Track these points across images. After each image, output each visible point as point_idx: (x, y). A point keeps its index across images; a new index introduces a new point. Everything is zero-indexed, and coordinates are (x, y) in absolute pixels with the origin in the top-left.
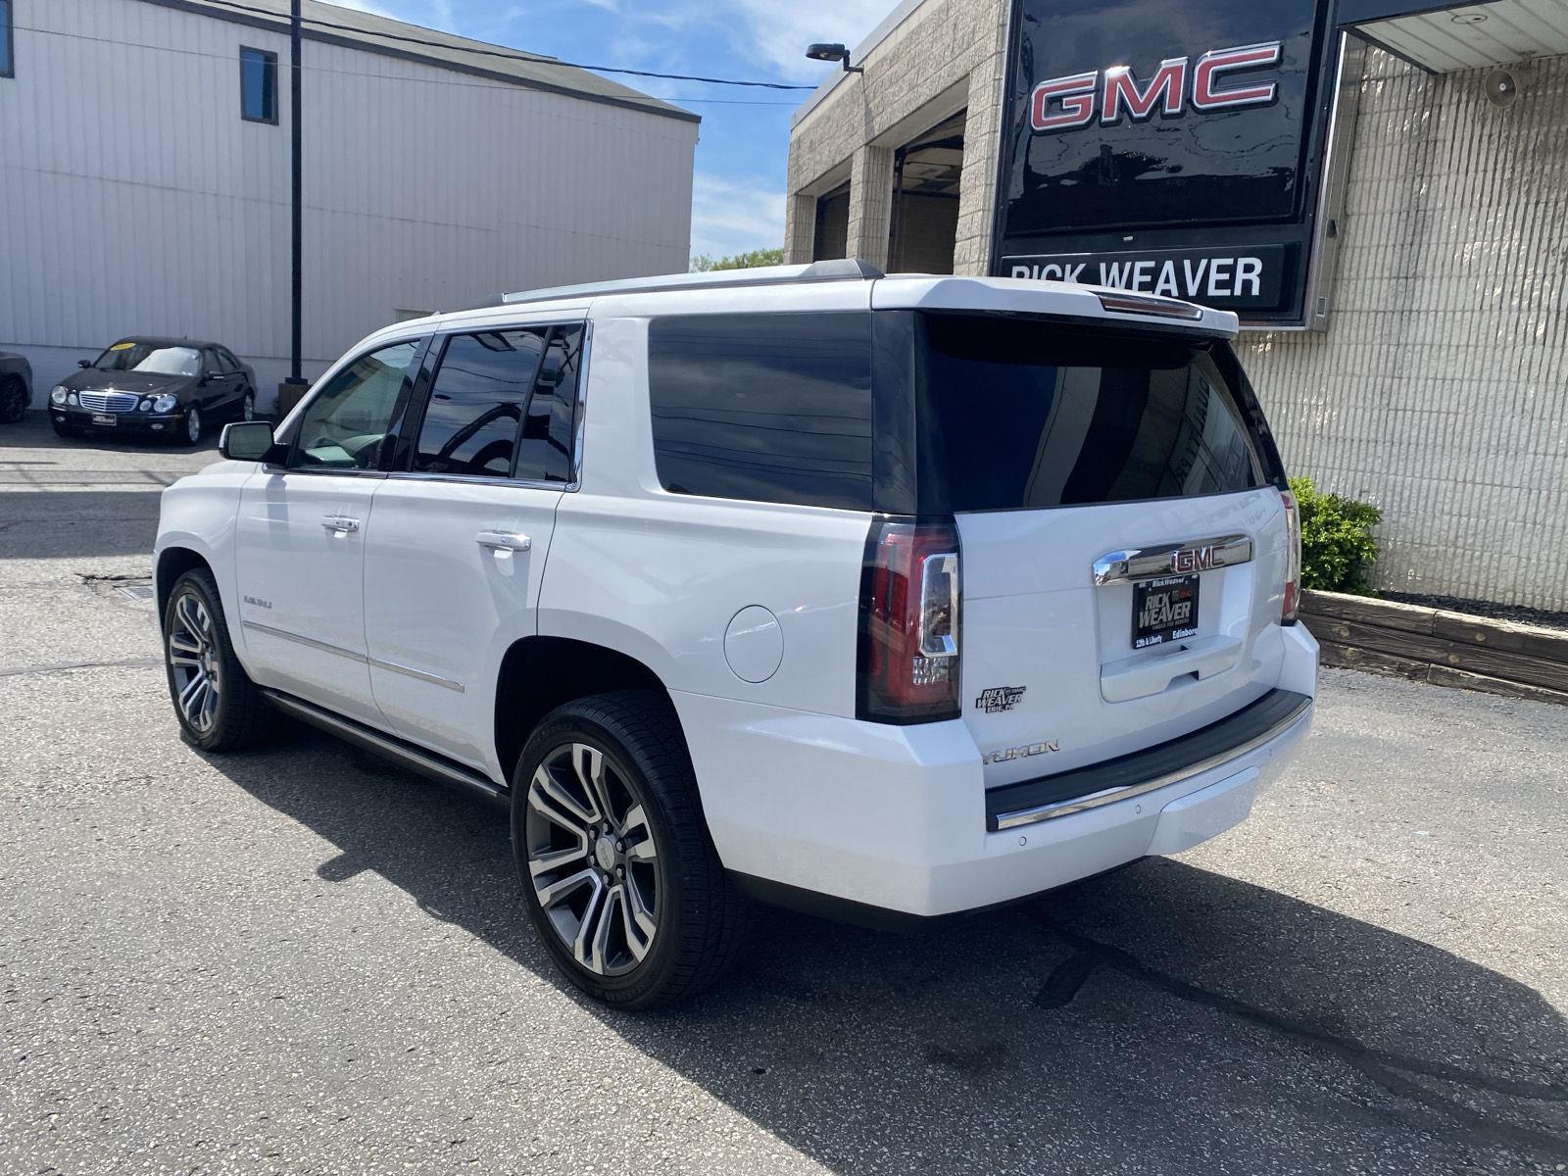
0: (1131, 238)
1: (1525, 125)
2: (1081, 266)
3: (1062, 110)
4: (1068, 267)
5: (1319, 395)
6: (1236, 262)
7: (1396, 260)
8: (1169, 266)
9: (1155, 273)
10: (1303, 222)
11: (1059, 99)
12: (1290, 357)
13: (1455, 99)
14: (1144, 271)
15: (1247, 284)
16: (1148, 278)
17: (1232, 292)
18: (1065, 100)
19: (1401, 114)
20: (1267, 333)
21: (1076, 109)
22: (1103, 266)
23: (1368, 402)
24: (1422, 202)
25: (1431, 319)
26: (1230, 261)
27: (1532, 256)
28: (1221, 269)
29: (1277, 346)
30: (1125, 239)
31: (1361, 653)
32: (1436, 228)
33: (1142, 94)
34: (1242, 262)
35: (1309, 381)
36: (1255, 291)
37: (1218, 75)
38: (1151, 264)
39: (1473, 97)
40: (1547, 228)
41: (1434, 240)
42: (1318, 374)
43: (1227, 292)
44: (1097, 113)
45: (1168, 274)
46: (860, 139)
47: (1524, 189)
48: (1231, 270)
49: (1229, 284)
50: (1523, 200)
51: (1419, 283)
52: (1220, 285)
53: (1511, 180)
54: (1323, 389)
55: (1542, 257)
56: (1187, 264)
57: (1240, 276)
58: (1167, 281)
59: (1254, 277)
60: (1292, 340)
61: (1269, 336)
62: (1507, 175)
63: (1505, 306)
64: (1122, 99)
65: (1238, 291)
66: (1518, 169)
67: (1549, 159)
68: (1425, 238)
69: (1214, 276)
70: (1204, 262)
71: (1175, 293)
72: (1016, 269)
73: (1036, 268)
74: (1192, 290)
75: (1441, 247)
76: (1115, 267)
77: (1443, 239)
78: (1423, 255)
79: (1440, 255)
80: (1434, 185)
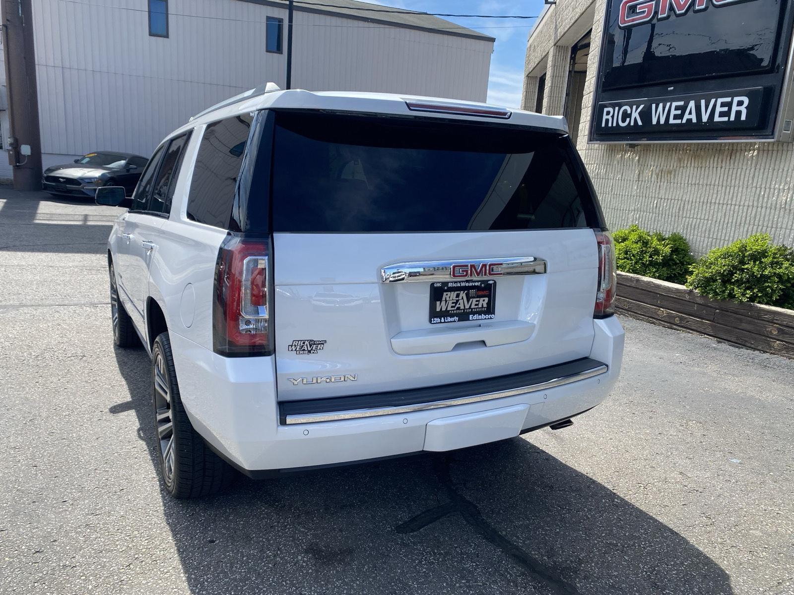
0: (672, 88)
2: (642, 106)
3: (637, 13)
4: (634, 107)
5: (786, 183)
6: (732, 100)
8: (692, 104)
9: (683, 109)
10: (778, 72)
11: (635, 6)
12: (769, 158)
14: (677, 108)
15: (738, 113)
16: (679, 112)
17: (729, 119)
18: (638, 6)
20: (755, 144)
21: (644, 12)
22: (654, 106)
26: (729, 99)
28: (723, 105)
29: (761, 153)
30: (669, 89)
31: (784, 345)
34: (736, 99)
35: (780, 175)
36: (743, 118)
38: (682, 103)
42: (786, 169)
43: (726, 119)
44: (656, 13)
45: (691, 108)
46: (552, 43)
48: (729, 105)
49: (728, 113)
52: (722, 114)
54: (788, 179)
56: (703, 102)
57: (735, 108)
58: (690, 113)
59: (743, 108)
60: (770, 148)
61: (756, 146)
65: (732, 118)
69: (719, 109)
70: (713, 101)
71: (694, 121)
72: (606, 110)
73: (617, 108)
74: (705, 118)
76: (661, 106)
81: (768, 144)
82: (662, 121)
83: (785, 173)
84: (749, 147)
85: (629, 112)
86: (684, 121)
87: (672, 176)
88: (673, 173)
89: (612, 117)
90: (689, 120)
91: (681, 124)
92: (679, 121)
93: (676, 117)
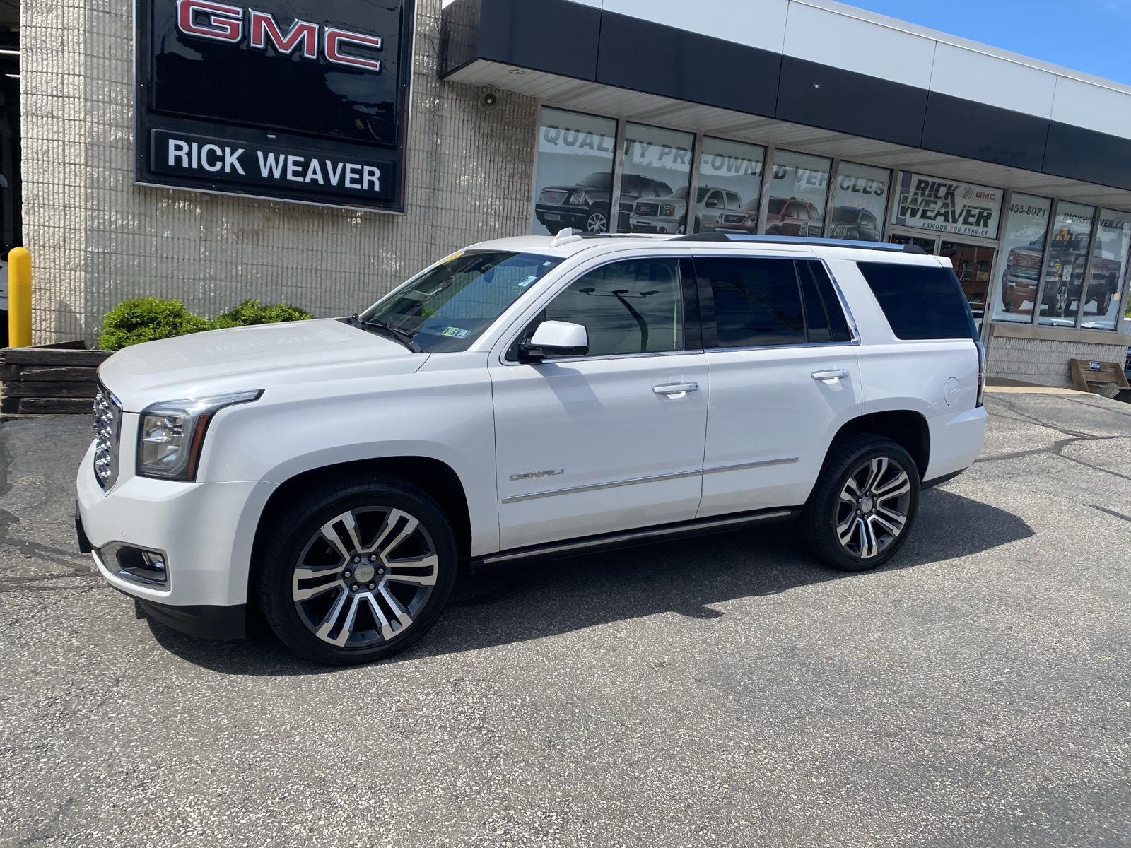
0: (273, 136)
1: (483, 120)
2: (240, 151)
3: (210, 24)
4: (228, 150)
5: (392, 251)
6: (362, 168)
7: (428, 179)
8: (315, 163)
9: (306, 166)
11: (208, 15)
12: (373, 227)
13: (450, 97)
14: (295, 163)
15: (371, 183)
16: (300, 169)
17: (362, 186)
18: (213, 18)
19: (424, 96)
20: (357, 211)
21: (227, 29)
22: (260, 154)
23: (420, 257)
24: (439, 149)
25: (448, 213)
26: (359, 167)
27: (491, 187)
28: (353, 171)
29: (364, 220)
30: (269, 136)
32: (446, 164)
33: (284, 37)
34: (367, 169)
35: (385, 243)
36: (377, 188)
37: (341, 43)
38: (301, 159)
39: (459, 98)
40: (495, 175)
41: (446, 171)
42: (390, 239)
43: (358, 186)
44: (246, 37)
45: (315, 169)
47: (485, 153)
48: (361, 172)
49: (360, 181)
50: (484, 158)
51: (440, 193)
52: (353, 181)
53: (478, 147)
54: (394, 249)
55: (495, 188)
56: (329, 163)
57: (366, 178)
58: (314, 172)
59: (375, 179)
60: (382, 219)
61: (358, 214)
62: (477, 144)
63: (481, 211)
64: (267, 34)
65: (366, 187)
66: (481, 142)
67: (494, 140)
68: (442, 169)
69: (349, 175)
70: (340, 165)
71: (321, 181)
72: (172, 143)
73: (195, 146)
74: (334, 182)
75: (450, 175)
76: (271, 156)
77: (450, 171)
78: (441, 178)
79: (450, 179)
80: (443, 141)
81: (370, 213)
82: (277, 175)
83: (390, 242)
84: (352, 215)
85: (219, 153)
86: (308, 180)
87: (261, 238)
88: (260, 234)
89: (187, 154)
90: (314, 181)
91: (304, 183)
92: (301, 179)
93: (295, 173)
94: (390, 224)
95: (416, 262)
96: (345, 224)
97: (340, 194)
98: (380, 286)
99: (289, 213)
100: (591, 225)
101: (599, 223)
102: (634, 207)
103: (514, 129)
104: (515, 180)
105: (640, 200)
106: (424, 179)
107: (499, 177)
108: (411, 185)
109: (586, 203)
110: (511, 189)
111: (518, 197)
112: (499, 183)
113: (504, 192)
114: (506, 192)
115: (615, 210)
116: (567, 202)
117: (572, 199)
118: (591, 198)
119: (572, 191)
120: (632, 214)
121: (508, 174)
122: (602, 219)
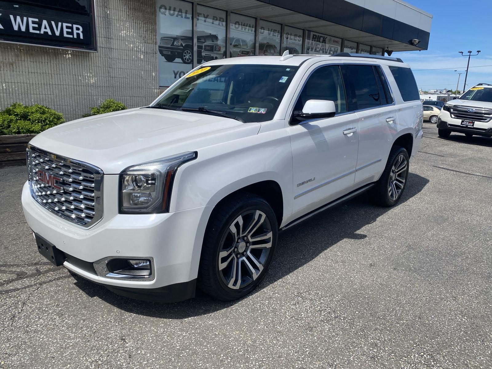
0: (17, 6)
5: (90, 73)
6: (72, 25)
7: (105, 32)
8: (45, 22)
9: (40, 25)
12: (78, 59)
14: (34, 22)
15: (78, 35)
16: (36, 26)
17: (73, 36)
22: (12, 17)
23: (105, 75)
24: (109, 16)
25: (117, 51)
26: (70, 25)
27: (137, 37)
28: (67, 27)
29: (73, 56)
30: (15, 6)
32: (113, 24)
34: (75, 26)
35: (86, 69)
36: (82, 37)
38: (37, 20)
41: (114, 28)
42: (88, 66)
43: (71, 36)
45: (45, 25)
47: (132, 18)
48: (71, 28)
49: (72, 33)
50: (132, 21)
51: (112, 40)
52: (68, 33)
53: (129, 15)
54: (91, 71)
56: (53, 23)
57: (75, 32)
58: (46, 28)
59: (80, 32)
60: (77, 54)
61: (69, 52)
63: (133, 50)
65: (75, 36)
66: (130, 12)
67: (136, 12)
68: (111, 27)
69: (65, 30)
70: (60, 24)
71: (50, 33)
74: (57, 33)
75: (116, 30)
76: (18, 18)
77: (116, 28)
78: (112, 32)
79: (116, 33)
80: (111, 11)
81: (76, 51)
82: (23, 29)
83: (88, 68)
84: (66, 52)
86: (42, 32)
87: (15, 67)
88: (14, 65)
90: (46, 33)
91: (40, 34)
92: (38, 32)
93: (34, 28)
94: (88, 57)
95: (103, 78)
96: (63, 58)
97: (61, 41)
98: (85, 91)
99: (29, 52)
100: (185, 56)
101: (188, 55)
102: (203, 47)
103: (146, 6)
104: (149, 33)
105: (205, 44)
106: (103, 32)
107: (141, 31)
108: (98, 36)
109: (182, 45)
110: (147, 38)
111: (151, 42)
112: (141, 34)
113: (144, 39)
114: (145, 40)
115: (195, 48)
116: (173, 45)
117: (175, 43)
118: (184, 43)
119: (175, 39)
120: (203, 50)
121: (145, 30)
122: (189, 53)
